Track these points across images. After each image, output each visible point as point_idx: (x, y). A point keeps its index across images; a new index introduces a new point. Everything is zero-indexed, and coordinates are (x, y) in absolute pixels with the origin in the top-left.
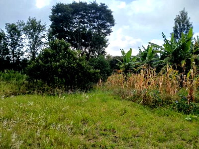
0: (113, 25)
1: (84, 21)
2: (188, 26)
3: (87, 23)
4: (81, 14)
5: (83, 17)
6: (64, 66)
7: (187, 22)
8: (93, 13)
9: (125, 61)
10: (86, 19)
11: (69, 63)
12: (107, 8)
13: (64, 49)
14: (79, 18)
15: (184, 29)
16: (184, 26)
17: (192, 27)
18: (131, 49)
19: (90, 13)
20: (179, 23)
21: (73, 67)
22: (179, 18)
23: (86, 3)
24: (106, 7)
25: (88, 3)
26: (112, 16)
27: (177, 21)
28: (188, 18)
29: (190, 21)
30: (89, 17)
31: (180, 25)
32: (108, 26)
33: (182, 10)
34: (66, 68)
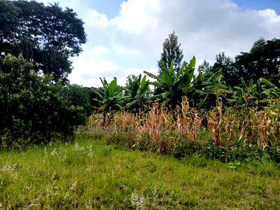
0: (84, 42)
1: (36, 30)
2: (178, 53)
3: (41, 34)
4: (32, 20)
5: (35, 24)
6: (28, 100)
7: (177, 49)
8: (53, 21)
9: (108, 95)
10: (41, 27)
11: (37, 95)
12: (76, 17)
13: (23, 72)
14: (28, 25)
15: (174, 58)
16: (174, 53)
17: (182, 56)
18: (115, 78)
19: (47, 20)
20: (168, 49)
21: (44, 101)
22: (168, 43)
23: (42, 4)
24: (75, 14)
25: (46, 5)
26: (83, 29)
27: (166, 46)
28: (178, 45)
29: (180, 48)
30: (45, 25)
31: (169, 52)
32: (76, 42)
33: (172, 33)
34: (32, 103)
